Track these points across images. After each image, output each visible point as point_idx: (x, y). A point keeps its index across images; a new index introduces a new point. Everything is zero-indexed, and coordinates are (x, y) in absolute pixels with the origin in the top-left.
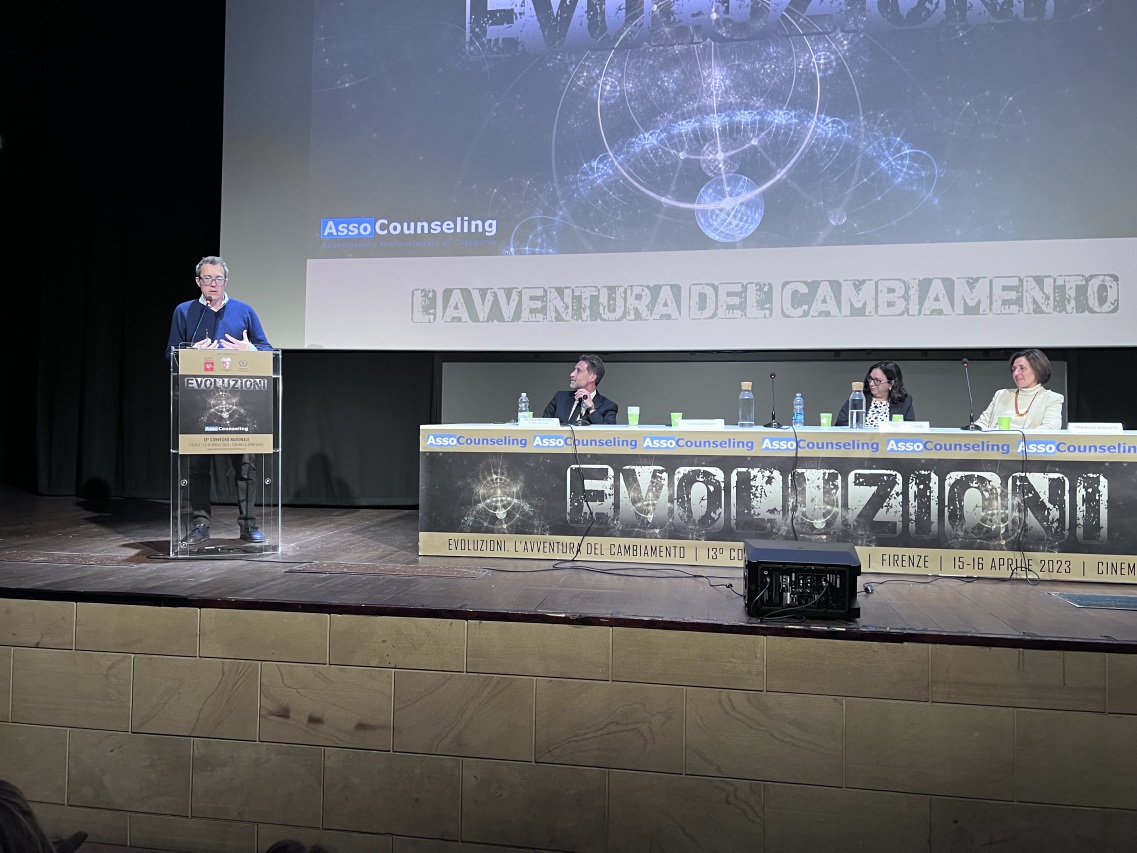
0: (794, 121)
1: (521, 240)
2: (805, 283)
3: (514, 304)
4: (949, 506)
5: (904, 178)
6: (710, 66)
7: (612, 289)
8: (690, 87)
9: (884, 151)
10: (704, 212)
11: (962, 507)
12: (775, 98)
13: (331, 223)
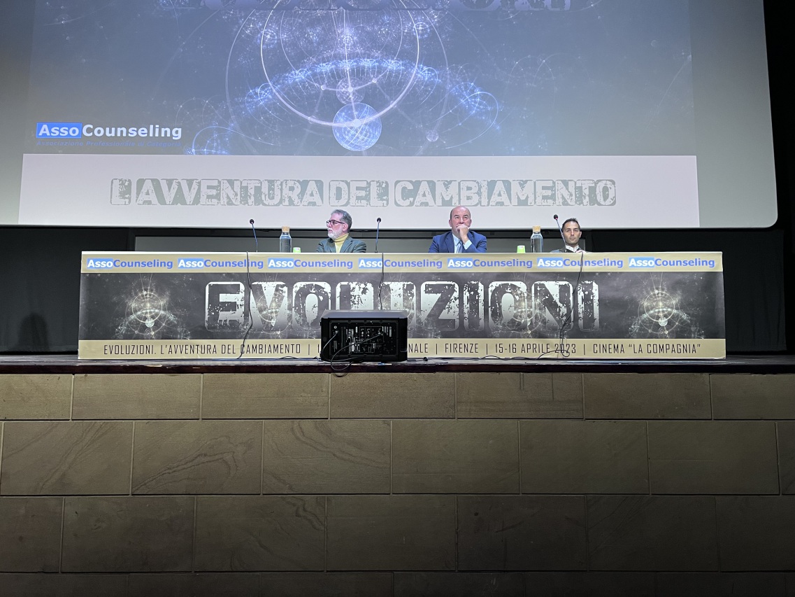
0: (402, 68)
1: (200, 145)
2: (411, 182)
3: (194, 191)
4: (491, 306)
5: (476, 111)
6: (343, 26)
7: (271, 182)
8: (328, 40)
9: (463, 92)
10: (339, 129)
11: (500, 307)
12: (389, 51)
13: (45, 126)
